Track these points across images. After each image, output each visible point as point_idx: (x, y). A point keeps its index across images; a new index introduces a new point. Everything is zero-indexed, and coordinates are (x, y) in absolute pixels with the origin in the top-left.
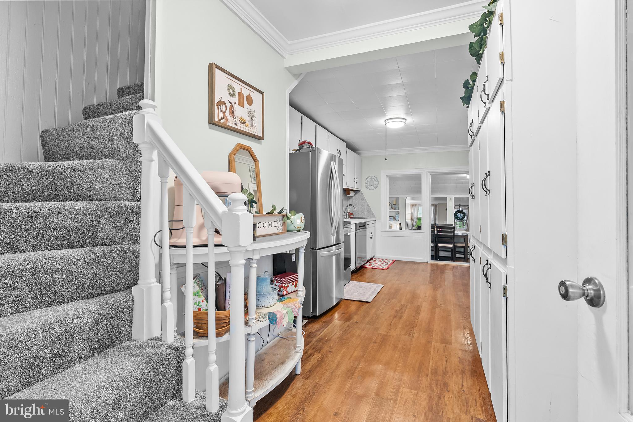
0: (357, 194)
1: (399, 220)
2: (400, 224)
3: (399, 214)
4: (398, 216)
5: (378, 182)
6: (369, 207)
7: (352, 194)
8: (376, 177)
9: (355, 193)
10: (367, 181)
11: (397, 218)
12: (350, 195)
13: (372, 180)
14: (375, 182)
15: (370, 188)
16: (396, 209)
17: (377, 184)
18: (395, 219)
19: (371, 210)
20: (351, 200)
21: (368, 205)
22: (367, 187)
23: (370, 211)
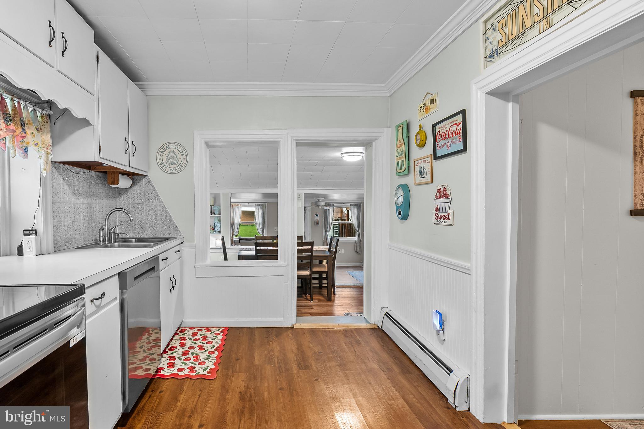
0: (139, 184)
1: (220, 232)
2: (223, 239)
3: (219, 221)
4: (219, 224)
5: (187, 156)
6: (167, 212)
7: (124, 182)
8: (181, 145)
9: (133, 180)
10: (160, 153)
11: (217, 228)
12: (118, 183)
13: (172, 151)
14: (179, 156)
15: (168, 170)
16: (214, 213)
17: (184, 161)
18: (213, 229)
19: (170, 219)
20: (124, 196)
21: (164, 208)
22: (161, 166)
23: (169, 221)
